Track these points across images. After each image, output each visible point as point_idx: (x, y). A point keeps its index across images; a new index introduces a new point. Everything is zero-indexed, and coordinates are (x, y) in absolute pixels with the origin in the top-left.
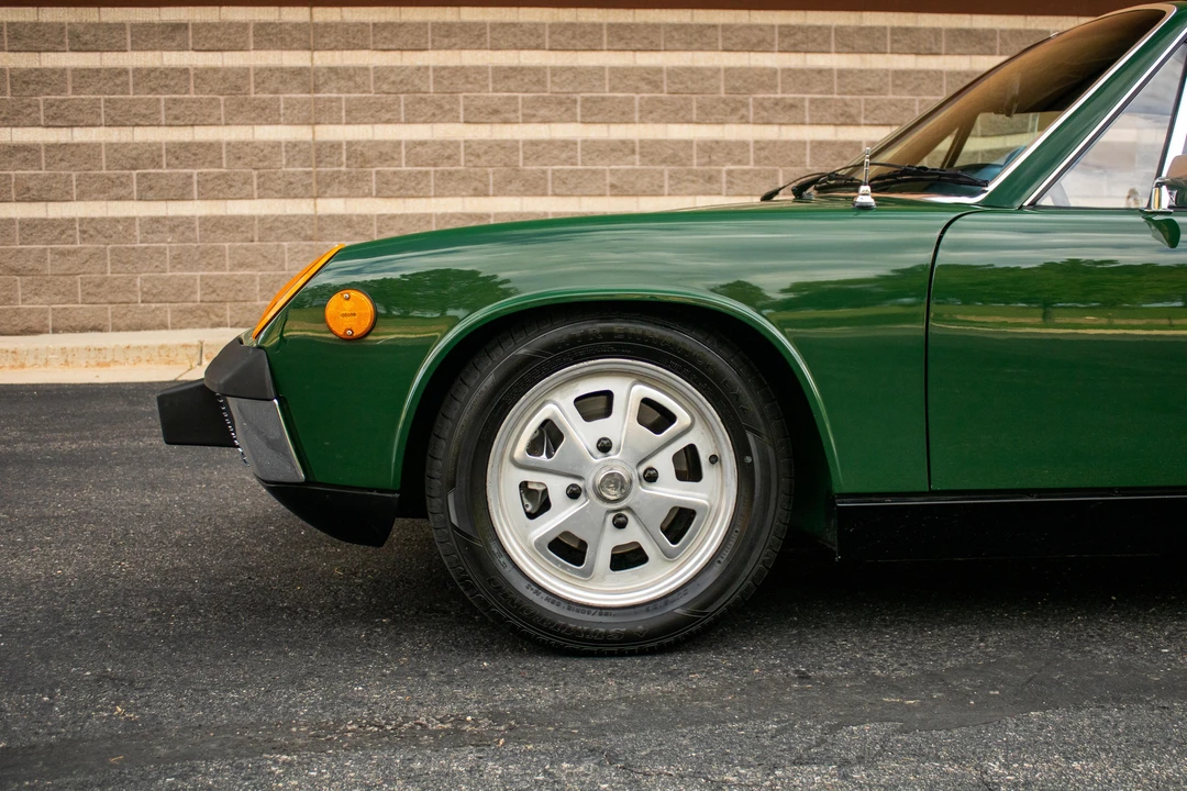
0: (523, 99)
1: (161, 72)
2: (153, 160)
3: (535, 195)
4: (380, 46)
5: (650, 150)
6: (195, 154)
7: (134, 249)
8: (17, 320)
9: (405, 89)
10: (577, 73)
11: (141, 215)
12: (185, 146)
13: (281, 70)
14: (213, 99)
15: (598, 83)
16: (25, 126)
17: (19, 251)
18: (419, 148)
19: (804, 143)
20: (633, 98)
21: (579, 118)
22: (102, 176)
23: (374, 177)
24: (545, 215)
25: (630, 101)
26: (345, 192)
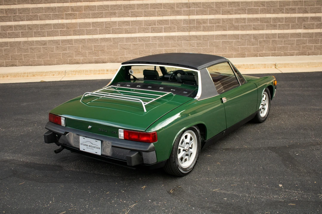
0: (235, 9)
1: (156, 4)
3: (237, 30)
5: (262, 20)
6: (163, 22)
7: (150, 43)
9: (209, 7)
10: (247, 3)
11: (152, 36)
12: (161, 21)
13: (182, 3)
14: (167, 10)
15: (251, 5)
16: (127, 17)
17: (125, 44)
18: (212, 20)
19: (296, 18)
21: (247, 13)
22: (143, 27)
23: (202, 27)
24: (239, 34)
25: (258, 9)
26: (196, 30)
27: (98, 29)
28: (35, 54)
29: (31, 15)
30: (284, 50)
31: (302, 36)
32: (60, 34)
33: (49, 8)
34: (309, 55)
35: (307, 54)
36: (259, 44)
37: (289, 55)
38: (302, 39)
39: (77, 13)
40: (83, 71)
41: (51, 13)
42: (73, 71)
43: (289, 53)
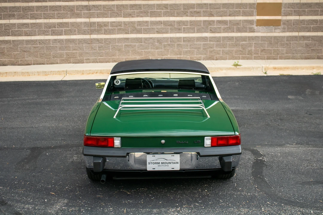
0: (137, 12)
2: (54, 26)
3: (140, 33)
5: (165, 23)
7: (51, 46)
8: (25, 62)
9: (110, 10)
10: (149, 6)
11: (52, 39)
12: (61, 23)
13: (82, 6)
14: (67, 13)
15: (153, 8)
16: (26, 19)
17: (26, 47)
18: (113, 23)
19: (201, 21)
20: (161, 11)
21: (149, 16)
22: (43, 30)
23: (103, 30)
24: (142, 38)
25: (161, 12)
26: (97, 33)
30: (190, 54)
31: (208, 39)
34: (217, 60)
35: (215, 58)
36: (163, 48)
38: (208, 43)
43: (195, 57)
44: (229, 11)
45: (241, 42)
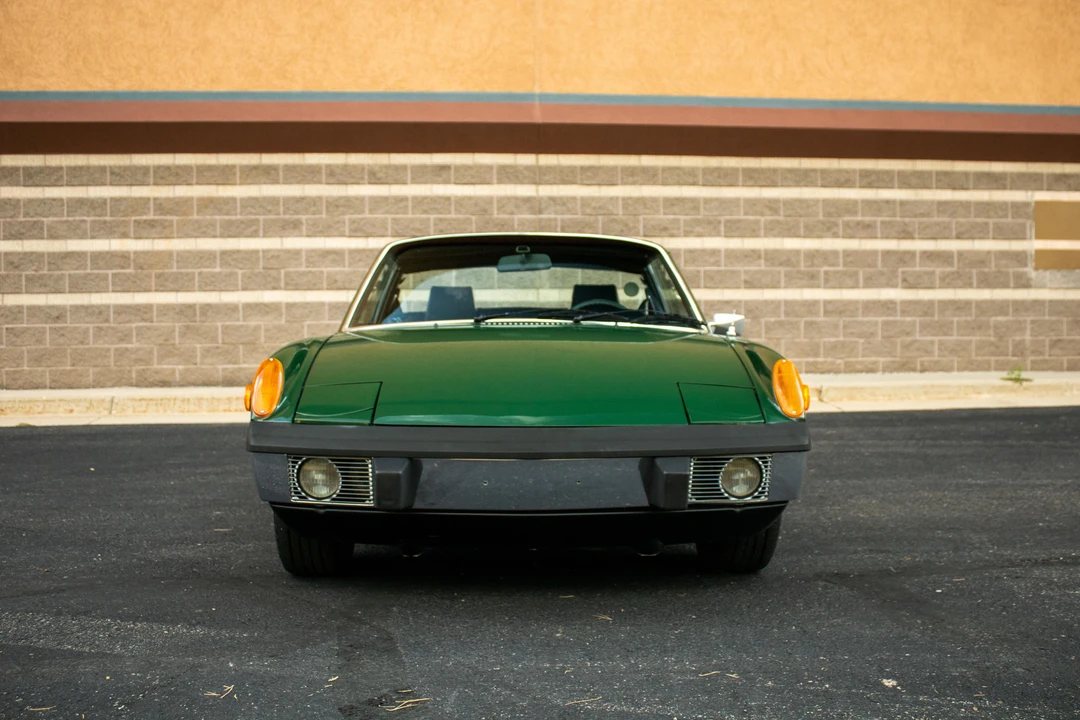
0: (684, 220)
1: (432, 199)
4: (585, 182)
5: (771, 256)
9: (602, 212)
10: (723, 203)
13: (516, 198)
14: (469, 219)
15: (735, 209)
16: (334, 236)
17: (328, 325)
19: (876, 252)
20: (759, 220)
21: (723, 233)
25: (758, 222)
27: (240, 272)
28: (24, 348)
29: (21, 222)
30: (844, 353)
31: (898, 308)
32: (113, 285)
33: (80, 203)
34: (923, 370)
35: (919, 367)
36: (763, 333)
37: (861, 371)
38: (898, 318)
39: (175, 218)
40: (175, 399)
41: (89, 216)
42: (139, 398)
43: (862, 362)
44: (957, 223)
45: (993, 319)
